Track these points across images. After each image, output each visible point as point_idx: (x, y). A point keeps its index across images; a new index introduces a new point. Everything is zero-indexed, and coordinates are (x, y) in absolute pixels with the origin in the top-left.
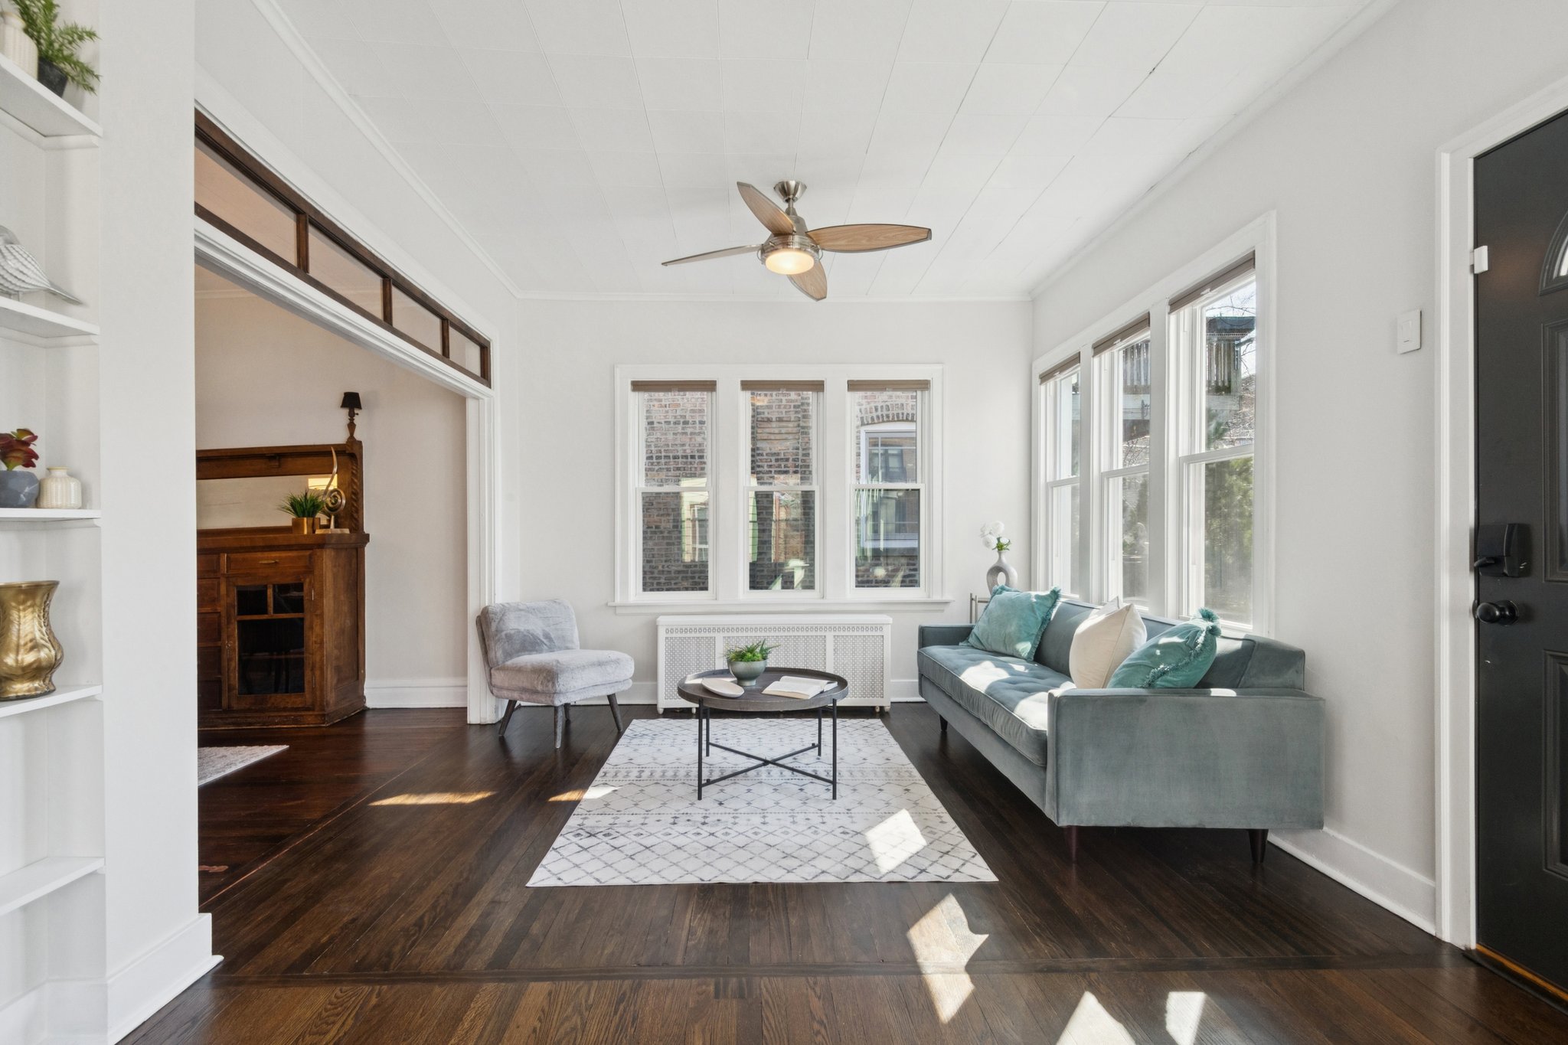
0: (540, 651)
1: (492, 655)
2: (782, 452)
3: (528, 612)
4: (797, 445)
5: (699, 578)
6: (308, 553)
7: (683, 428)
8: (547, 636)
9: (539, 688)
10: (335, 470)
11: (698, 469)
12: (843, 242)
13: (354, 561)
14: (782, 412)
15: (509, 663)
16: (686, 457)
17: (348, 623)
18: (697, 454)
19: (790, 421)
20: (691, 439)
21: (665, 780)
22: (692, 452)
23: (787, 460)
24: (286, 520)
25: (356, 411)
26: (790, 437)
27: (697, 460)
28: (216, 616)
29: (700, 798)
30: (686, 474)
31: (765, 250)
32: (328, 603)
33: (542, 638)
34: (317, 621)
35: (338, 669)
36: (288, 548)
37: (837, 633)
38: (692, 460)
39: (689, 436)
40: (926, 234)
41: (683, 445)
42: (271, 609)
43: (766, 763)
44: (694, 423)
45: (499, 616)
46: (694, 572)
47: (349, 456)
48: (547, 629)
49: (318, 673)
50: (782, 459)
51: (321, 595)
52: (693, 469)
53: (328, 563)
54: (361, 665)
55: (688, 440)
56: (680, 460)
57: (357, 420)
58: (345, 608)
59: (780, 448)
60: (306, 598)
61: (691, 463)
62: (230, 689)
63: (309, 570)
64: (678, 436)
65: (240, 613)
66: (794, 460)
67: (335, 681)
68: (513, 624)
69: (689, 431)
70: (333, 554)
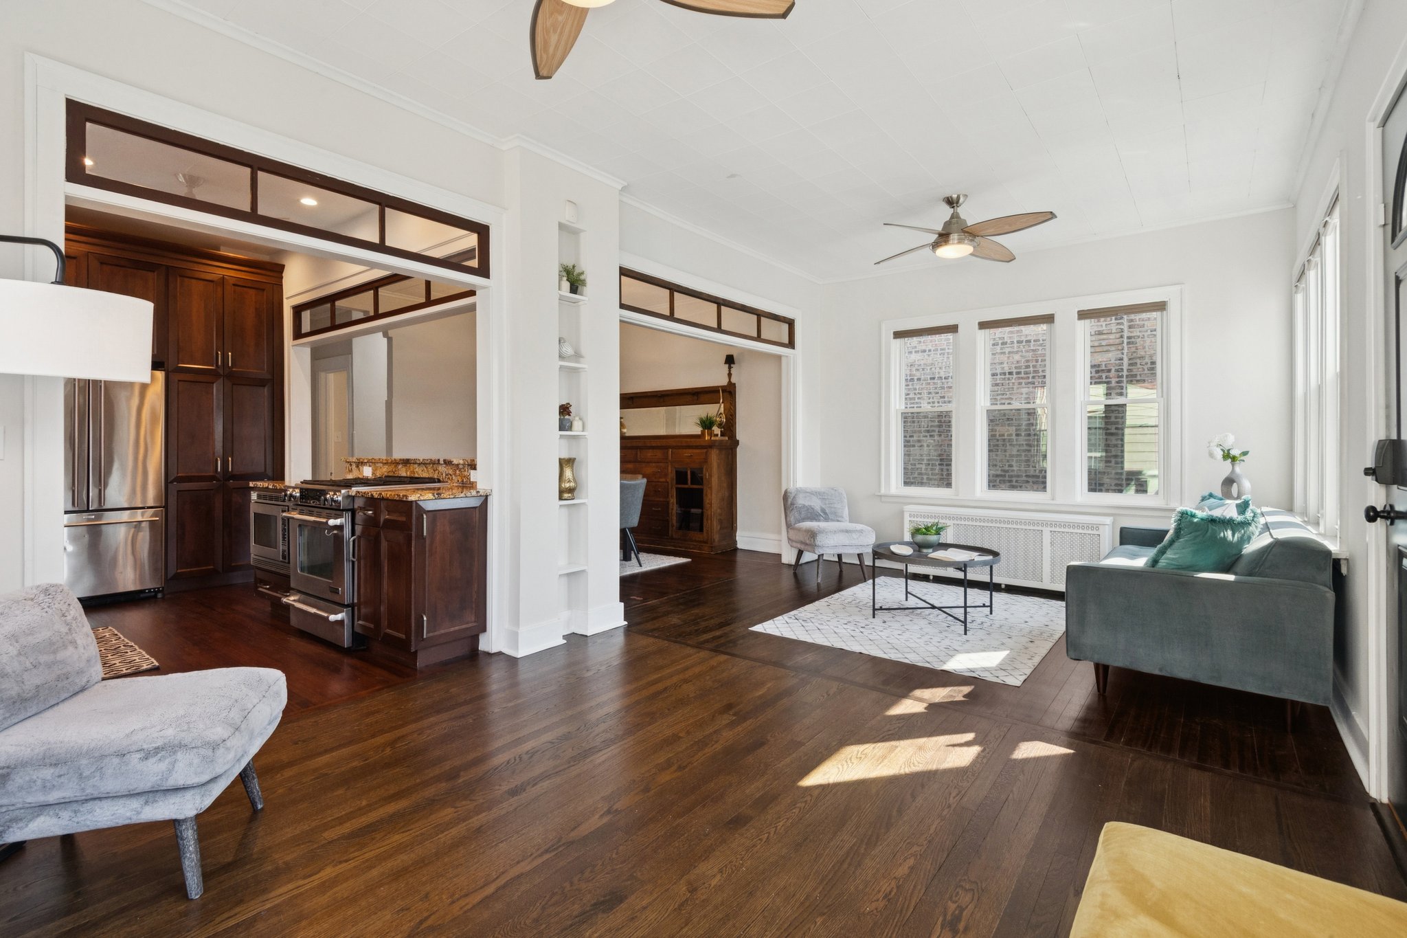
0: (819, 521)
1: (788, 519)
2: (1104, 364)
3: (812, 494)
4: (1120, 356)
5: (1017, 481)
6: (705, 450)
7: (1001, 349)
8: (823, 511)
9: (808, 542)
10: (721, 401)
11: (1016, 384)
12: (992, 230)
13: (730, 457)
14: (1102, 325)
15: (797, 525)
16: (1005, 374)
17: (727, 494)
18: (1014, 371)
19: (1111, 333)
20: (1008, 357)
21: (859, 607)
22: (1010, 369)
23: (1109, 371)
24: (697, 430)
25: (732, 365)
26: (1113, 348)
27: (1015, 376)
28: (666, 484)
29: (874, 617)
30: (1004, 389)
31: (935, 245)
32: (715, 481)
33: (819, 512)
34: (709, 491)
35: (720, 521)
36: (697, 447)
37: (1053, 529)
38: (1010, 376)
39: (1007, 355)
40: (1052, 216)
41: (1002, 363)
42: (689, 482)
43: (933, 607)
44: (1012, 343)
45: (793, 495)
46: (1012, 476)
47: (728, 393)
48: (824, 506)
49: (709, 522)
50: (1103, 370)
51: (711, 476)
52: (1011, 384)
53: (715, 457)
54: (734, 519)
55: (1006, 359)
56: (999, 376)
57: (733, 371)
58: (725, 485)
59: (1100, 360)
60: (704, 477)
61: (1009, 379)
62: (673, 526)
63: (706, 460)
64: (997, 356)
65: (677, 483)
66: (1117, 371)
67: (719, 528)
68: (801, 501)
69: (1007, 350)
70: (717, 452)
